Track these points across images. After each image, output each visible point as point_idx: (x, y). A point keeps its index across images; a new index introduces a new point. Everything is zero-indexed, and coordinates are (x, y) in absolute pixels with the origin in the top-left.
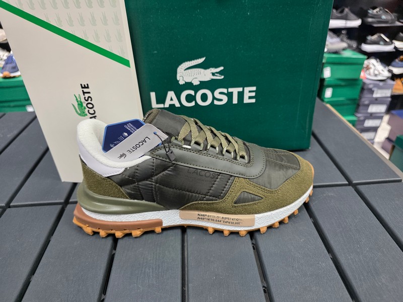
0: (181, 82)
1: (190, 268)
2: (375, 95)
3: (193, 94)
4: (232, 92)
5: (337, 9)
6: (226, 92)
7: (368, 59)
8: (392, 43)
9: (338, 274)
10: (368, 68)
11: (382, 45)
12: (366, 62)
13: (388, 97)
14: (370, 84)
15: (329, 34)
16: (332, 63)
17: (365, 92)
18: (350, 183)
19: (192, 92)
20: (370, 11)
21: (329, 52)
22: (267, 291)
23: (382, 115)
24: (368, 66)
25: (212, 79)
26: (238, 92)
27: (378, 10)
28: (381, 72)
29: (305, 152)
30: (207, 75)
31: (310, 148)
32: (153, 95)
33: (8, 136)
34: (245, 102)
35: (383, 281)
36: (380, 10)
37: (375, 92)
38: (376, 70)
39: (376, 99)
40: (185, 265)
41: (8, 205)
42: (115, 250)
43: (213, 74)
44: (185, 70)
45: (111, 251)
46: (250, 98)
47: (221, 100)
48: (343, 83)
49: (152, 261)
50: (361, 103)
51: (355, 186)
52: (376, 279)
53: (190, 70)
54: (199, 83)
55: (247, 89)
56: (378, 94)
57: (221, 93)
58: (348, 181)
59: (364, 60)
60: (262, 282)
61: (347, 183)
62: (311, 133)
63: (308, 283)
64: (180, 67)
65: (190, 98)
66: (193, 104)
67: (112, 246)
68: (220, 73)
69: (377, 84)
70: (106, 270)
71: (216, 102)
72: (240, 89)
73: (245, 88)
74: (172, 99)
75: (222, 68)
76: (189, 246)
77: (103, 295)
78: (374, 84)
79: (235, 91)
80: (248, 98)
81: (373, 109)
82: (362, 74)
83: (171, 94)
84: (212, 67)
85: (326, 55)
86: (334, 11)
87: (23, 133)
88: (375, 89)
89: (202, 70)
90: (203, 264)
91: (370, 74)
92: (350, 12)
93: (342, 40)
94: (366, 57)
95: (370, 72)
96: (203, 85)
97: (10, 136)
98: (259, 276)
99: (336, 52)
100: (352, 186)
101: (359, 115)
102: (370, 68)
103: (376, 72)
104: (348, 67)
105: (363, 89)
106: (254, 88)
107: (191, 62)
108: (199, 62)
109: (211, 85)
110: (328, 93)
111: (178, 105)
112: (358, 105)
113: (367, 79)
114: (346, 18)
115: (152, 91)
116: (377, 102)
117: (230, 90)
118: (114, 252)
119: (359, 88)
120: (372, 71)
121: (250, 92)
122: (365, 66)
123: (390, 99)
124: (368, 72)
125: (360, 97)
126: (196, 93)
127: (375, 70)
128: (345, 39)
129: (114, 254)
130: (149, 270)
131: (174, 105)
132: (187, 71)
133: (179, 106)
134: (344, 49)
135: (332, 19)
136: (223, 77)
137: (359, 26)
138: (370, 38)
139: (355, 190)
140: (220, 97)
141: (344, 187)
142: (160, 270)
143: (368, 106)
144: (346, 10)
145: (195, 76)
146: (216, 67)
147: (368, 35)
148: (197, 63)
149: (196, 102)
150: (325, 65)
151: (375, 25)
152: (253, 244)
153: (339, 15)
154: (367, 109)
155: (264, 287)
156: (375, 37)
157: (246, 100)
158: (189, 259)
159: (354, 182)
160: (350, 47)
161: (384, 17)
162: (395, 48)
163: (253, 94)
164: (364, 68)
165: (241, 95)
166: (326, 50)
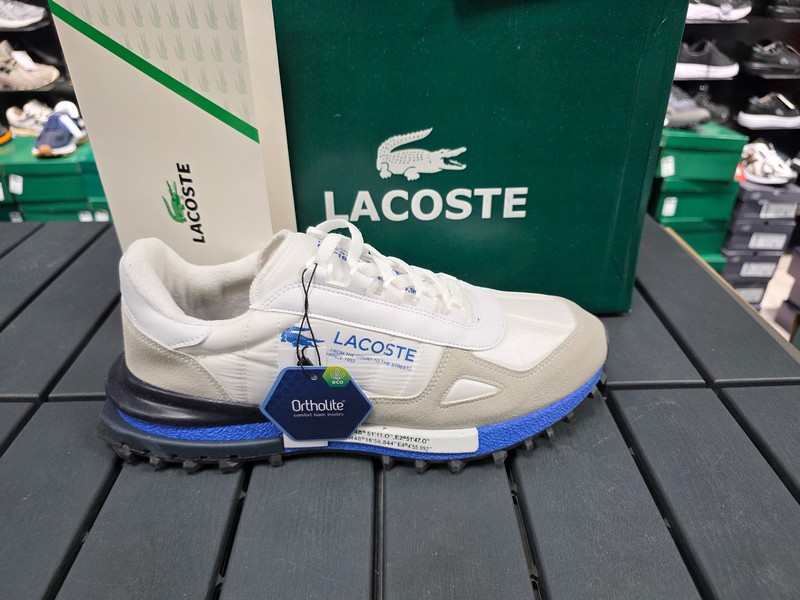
0: (384, 175)
1: (388, 533)
2: (763, 215)
3: (407, 198)
4: (481, 197)
5: (690, 44)
6: (470, 196)
7: (750, 142)
9: (680, 558)
10: (750, 160)
11: (780, 115)
12: (747, 149)
13: (789, 219)
14: (755, 192)
15: (674, 92)
16: (678, 149)
17: (744, 207)
18: (709, 383)
19: (404, 194)
20: (757, 49)
21: (673, 127)
22: (539, 585)
23: (777, 254)
24: (750, 156)
25: (444, 170)
26: (494, 197)
27: (773, 46)
28: (777, 168)
29: (620, 318)
30: (433, 161)
31: (630, 311)
32: (329, 196)
33: (49, 266)
34: (505, 215)
35: (772, 576)
36: (777, 46)
37: (764, 208)
38: (767, 165)
39: (767, 222)
40: (378, 526)
41: (44, 397)
42: (246, 491)
43: (446, 161)
44: (392, 151)
45: (238, 493)
46: (516, 208)
47: (459, 211)
48: (699, 189)
49: (315, 516)
50: (735, 230)
51: (719, 389)
52: (758, 572)
53: (401, 152)
54: (418, 176)
55: (510, 192)
56: (769, 212)
57: (459, 197)
58: (704, 379)
59: (742, 144)
60: (530, 567)
61: (703, 381)
62: (633, 283)
63: (621, 573)
64: (383, 144)
65: (399, 205)
66: (404, 216)
67: (240, 485)
68: (460, 158)
69: (768, 192)
70: (228, 527)
71: (449, 215)
72: (497, 191)
73: (507, 190)
74: (364, 207)
75: (463, 149)
76: (388, 491)
77: (220, 577)
78: (762, 192)
79: (487, 194)
80: (511, 208)
81: (759, 242)
82: (738, 172)
83: (364, 196)
84: (445, 148)
85: (666, 133)
86: (685, 46)
87: (77, 262)
88: (764, 203)
89: (425, 153)
90: (415, 526)
91: (754, 173)
92: (715, 50)
93: (700, 105)
94: (746, 138)
95: (754, 169)
96: (426, 180)
97: (53, 266)
98: (523, 554)
99: (687, 128)
100: (713, 389)
101: (730, 253)
102: (755, 161)
103: (767, 169)
104: (709, 157)
105: (739, 202)
106: (524, 190)
107: (404, 136)
108: (420, 138)
109: (441, 181)
110: (669, 207)
111: (375, 217)
112: (729, 234)
113: (748, 181)
114: (708, 61)
115: (328, 190)
116: (767, 227)
117: (478, 192)
118: (243, 494)
119: (732, 199)
120: (757, 166)
121: (516, 196)
122: (744, 155)
123: (793, 224)
124: (750, 167)
125: (734, 218)
126: (410, 197)
127: (764, 163)
128: (705, 102)
129: (243, 499)
130: (310, 532)
131: (368, 217)
132: (396, 153)
133: (378, 219)
134: (703, 122)
135: (680, 62)
136: (464, 167)
137: (734, 77)
138: (755, 101)
139: (719, 396)
140: (458, 204)
141: (696, 390)
142: (331, 534)
143: (749, 235)
144: (710, 45)
145: (412, 164)
146: (452, 147)
147: (751, 96)
148: (416, 139)
149: (411, 214)
150: (664, 152)
151: (767, 77)
152: (513, 492)
153: (695, 55)
154: (748, 243)
155: (532, 576)
156: (766, 100)
157: (508, 213)
158: (388, 517)
159: (717, 381)
160: (714, 118)
161: (784, 61)
163: (522, 201)
164: (743, 159)
165: (498, 201)
166: (666, 122)
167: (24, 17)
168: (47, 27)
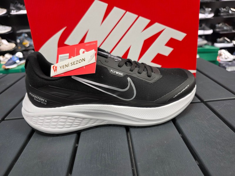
2: (227, 70)
8: (232, 42)
10: (221, 55)
11: (226, 43)
12: (219, 52)
14: (224, 64)
16: (201, 52)
20: (217, 25)
27: (221, 24)
28: (229, 57)
33: (8, 84)
36: (223, 25)
41: (3, 119)
49: (106, 149)
56: (229, 69)
67: (76, 142)
69: (227, 64)
77: (69, 174)
82: (218, 59)
88: (227, 67)
91: (222, 59)
92: (205, 26)
99: (201, 46)
103: (226, 57)
113: (221, 61)
114: (203, 29)
118: (77, 145)
120: (223, 56)
124: (221, 57)
127: (225, 56)
130: (105, 154)
134: (206, 44)
137: (212, 34)
138: (218, 40)
142: (114, 155)
144: (203, 25)
147: (217, 38)
151: (221, 33)
156: (221, 39)
161: (225, 28)
162: (234, 45)
164: (218, 55)
167: (5, 30)
168: (12, 33)
